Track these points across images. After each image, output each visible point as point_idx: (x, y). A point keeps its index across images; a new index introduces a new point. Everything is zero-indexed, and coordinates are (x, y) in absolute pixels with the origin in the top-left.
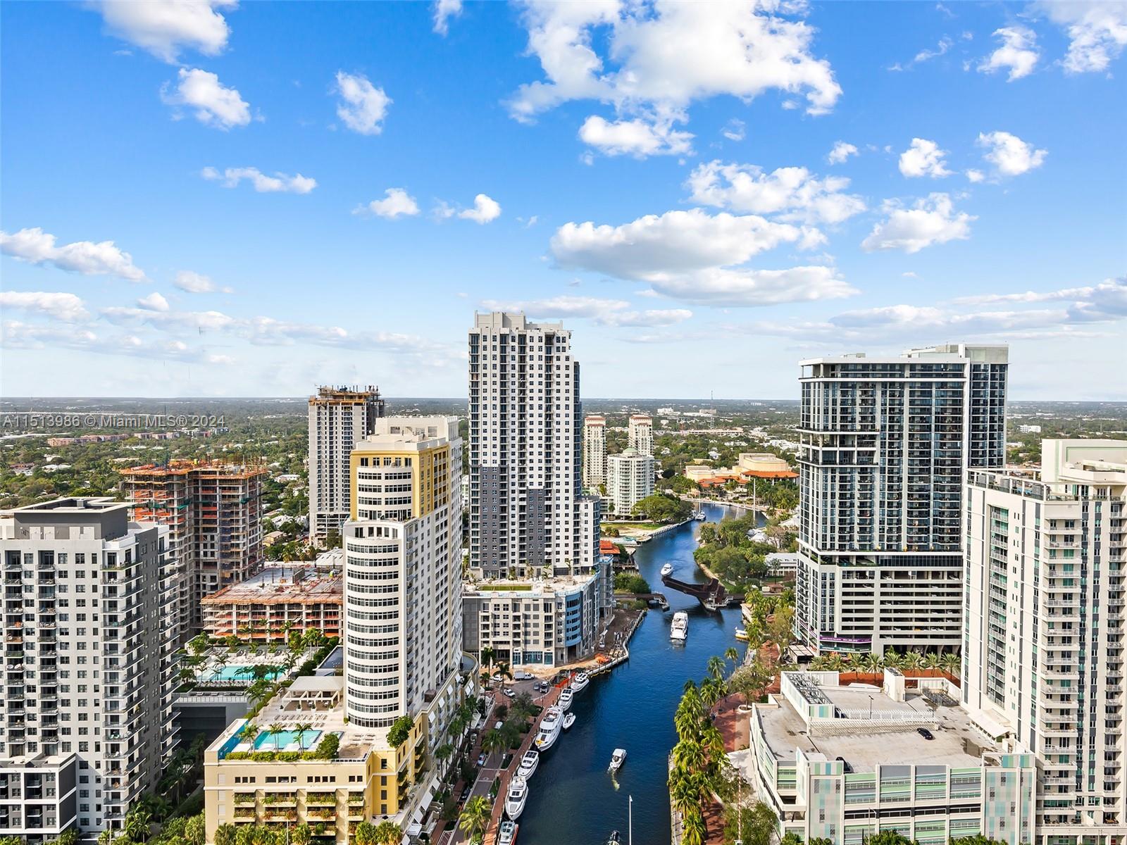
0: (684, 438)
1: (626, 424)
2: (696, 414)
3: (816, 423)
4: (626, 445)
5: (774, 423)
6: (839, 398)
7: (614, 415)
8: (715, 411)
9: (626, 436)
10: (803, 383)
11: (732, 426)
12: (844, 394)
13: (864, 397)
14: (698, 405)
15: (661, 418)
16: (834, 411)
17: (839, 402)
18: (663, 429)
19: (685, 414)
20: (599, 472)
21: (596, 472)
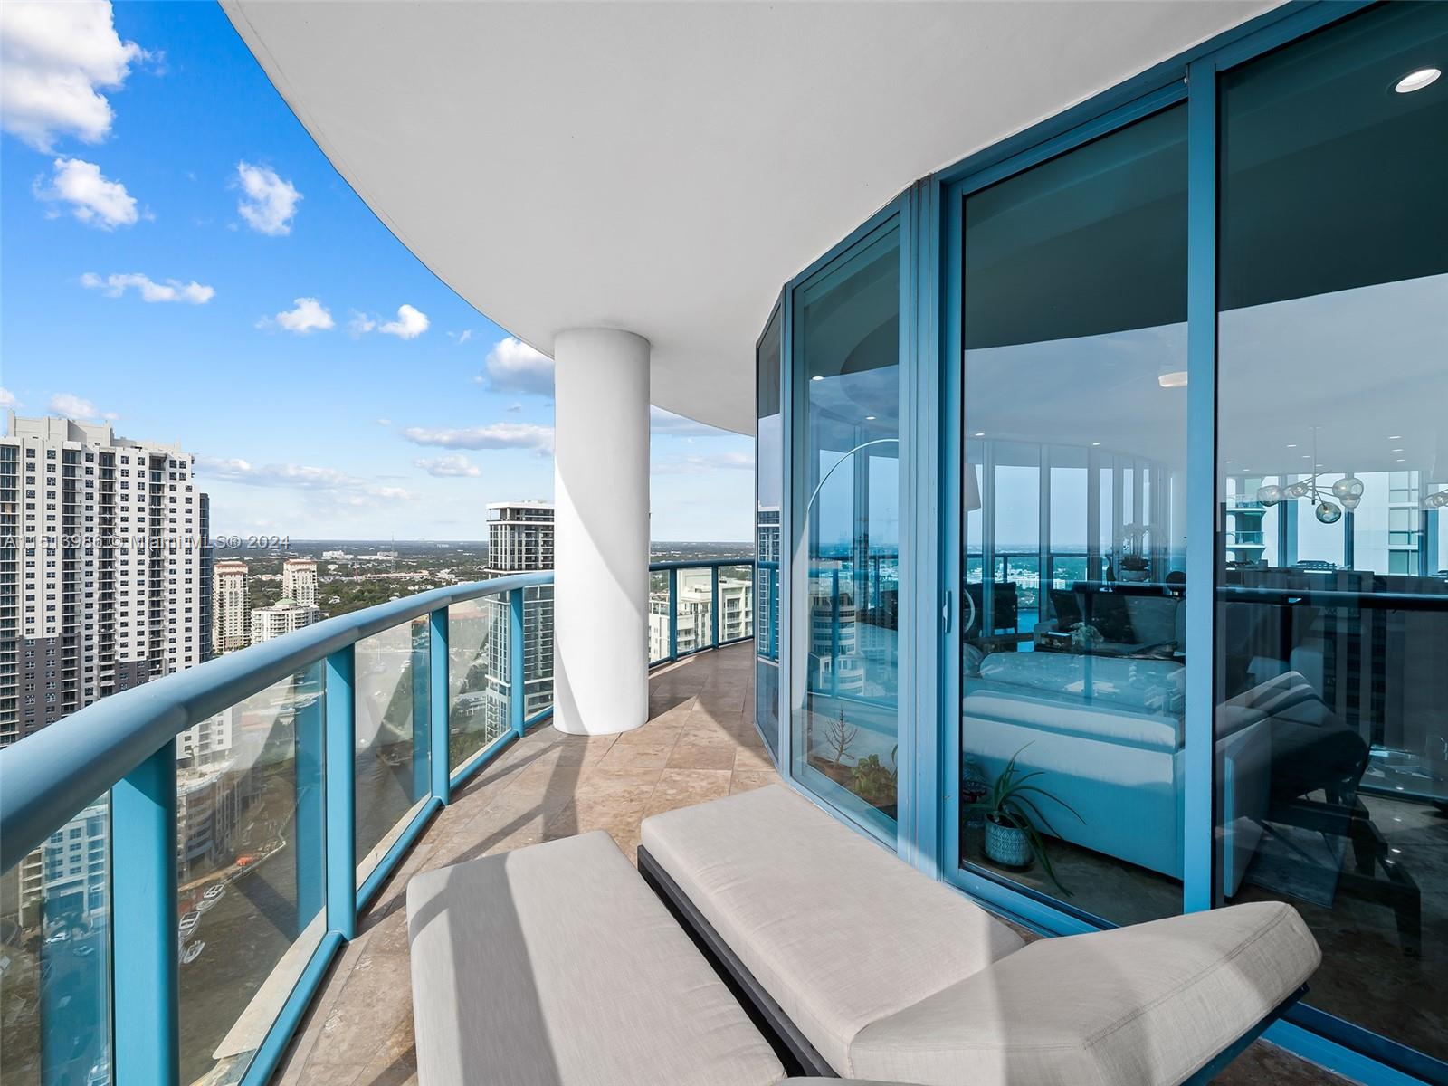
0: (359, 585)
1: (280, 571)
2: (373, 557)
3: (503, 564)
4: (278, 596)
5: (462, 564)
6: (524, 539)
7: (260, 560)
8: (396, 554)
9: (279, 585)
10: (491, 526)
11: (416, 569)
12: (528, 536)
13: (545, 539)
14: (376, 548)
15: (328, 562)
16: (520, 552)
17: (524, 543)
18: (331, 575)
19: (359, 557)
20: (238, 632)
21: (233, 632)
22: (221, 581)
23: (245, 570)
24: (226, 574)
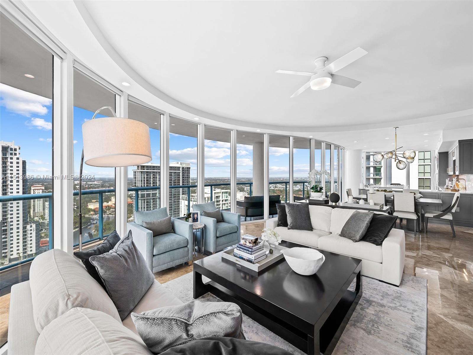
2: (93, 183)
3: (138, 185)
6: (146, 177)
8: (102, 182)
10: (134, 172)
11: (109, 187)
12: (147, 175)
13: (153, 176)
15: (76, 185)
16: (144, 181)
18: (77, 189)
19: (88, 183)
20: (41, 210)
21: (39, 210)
22: (34, 192)
23: (43, 188)
24: (36, 189)
